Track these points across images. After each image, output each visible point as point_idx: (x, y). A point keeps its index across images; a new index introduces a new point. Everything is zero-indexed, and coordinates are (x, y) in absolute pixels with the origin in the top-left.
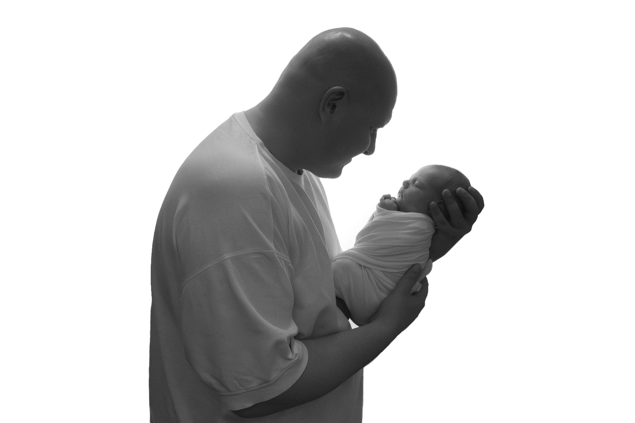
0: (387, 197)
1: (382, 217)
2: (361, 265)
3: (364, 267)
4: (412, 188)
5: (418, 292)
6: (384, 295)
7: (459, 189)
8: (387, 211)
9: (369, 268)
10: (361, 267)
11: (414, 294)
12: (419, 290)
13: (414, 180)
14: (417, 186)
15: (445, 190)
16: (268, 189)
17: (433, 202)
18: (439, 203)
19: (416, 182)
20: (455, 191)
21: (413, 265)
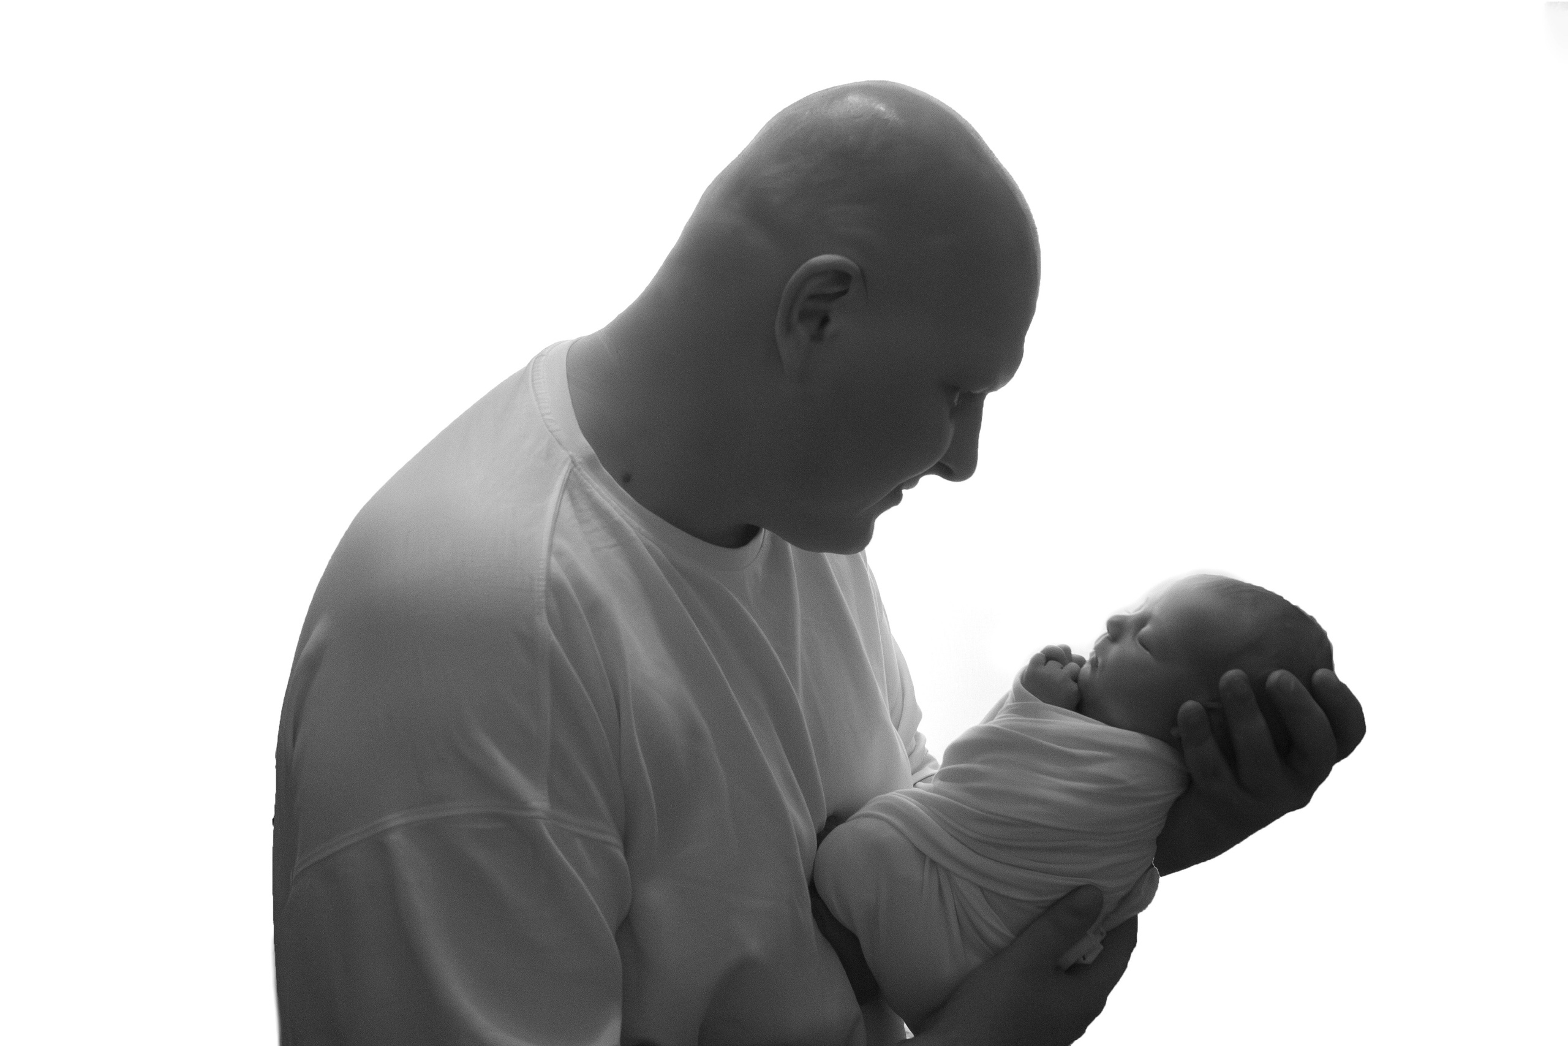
0: (1055, 656)
1: (1017, 720)
2: (923, 855)
3: (932, 862)
4: (1128, 647)
5: (1086, 965)
6: (975, 960)
7: (1276, 675)
8: (1040, 703)
9: (947, 870)
10: (925, 859)
11: (1075, 969)
12: (1090, 959)
13: (1142, 621)
14: (1144, 644)
15: (1231, 673)
16: (543, 623)
17: (1190, 704)
18: (1209, 710)
19: (1147, 628)
20: (1265, 679)
21: (1079, 888)
